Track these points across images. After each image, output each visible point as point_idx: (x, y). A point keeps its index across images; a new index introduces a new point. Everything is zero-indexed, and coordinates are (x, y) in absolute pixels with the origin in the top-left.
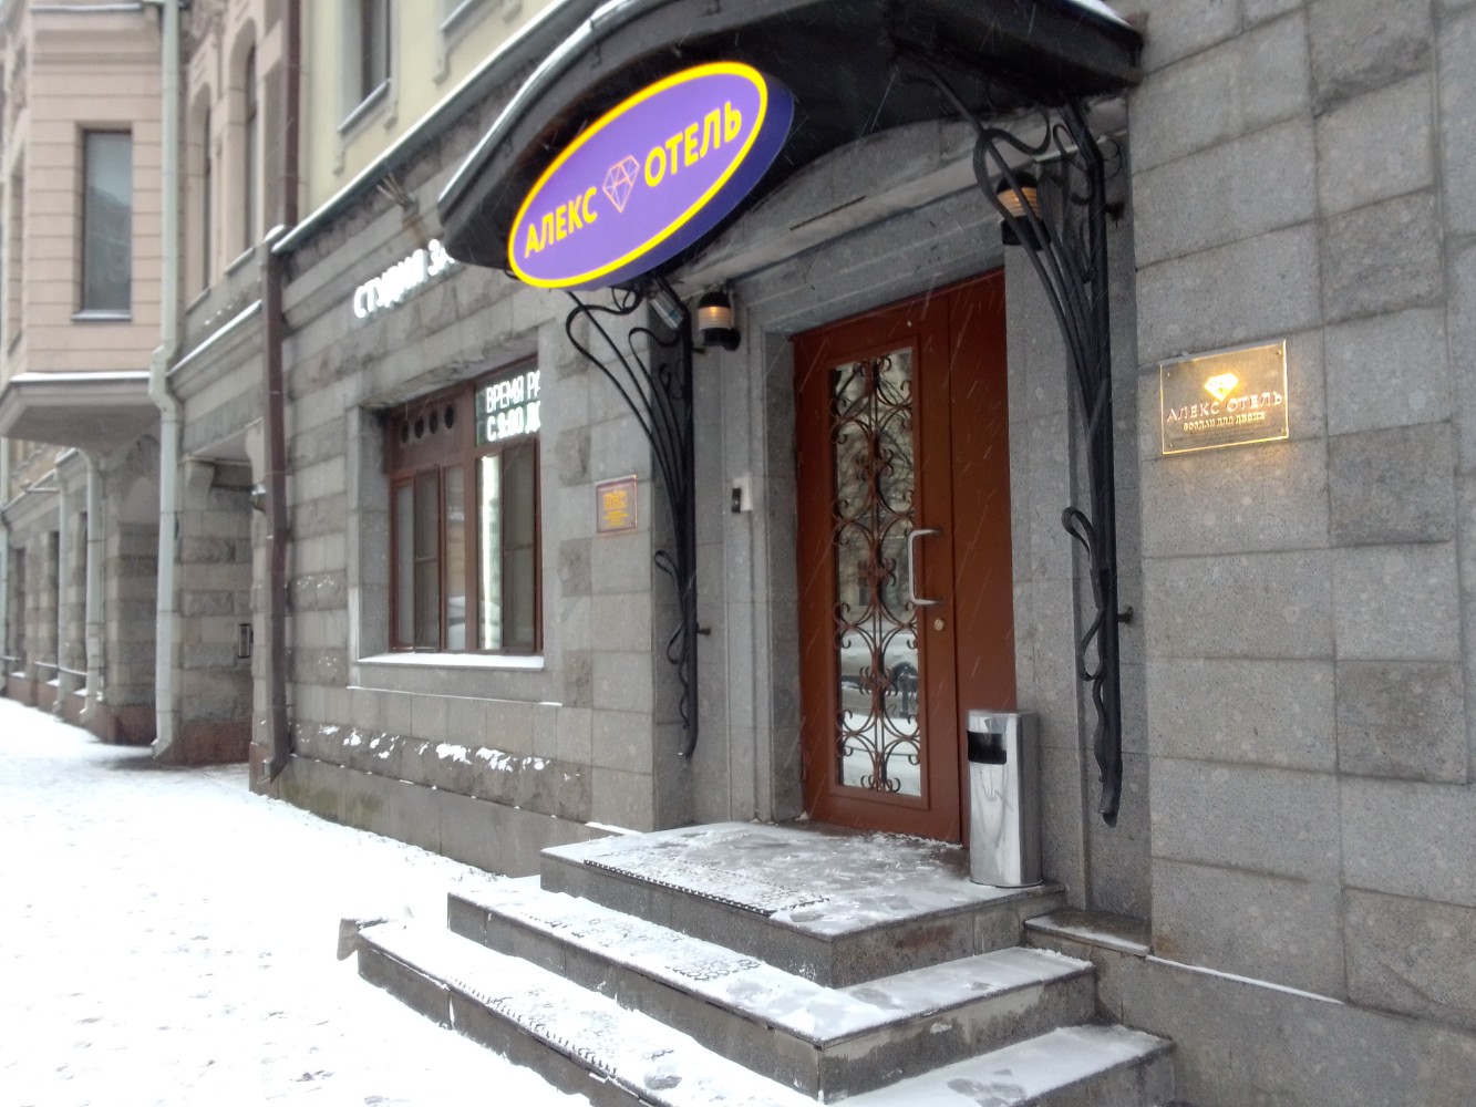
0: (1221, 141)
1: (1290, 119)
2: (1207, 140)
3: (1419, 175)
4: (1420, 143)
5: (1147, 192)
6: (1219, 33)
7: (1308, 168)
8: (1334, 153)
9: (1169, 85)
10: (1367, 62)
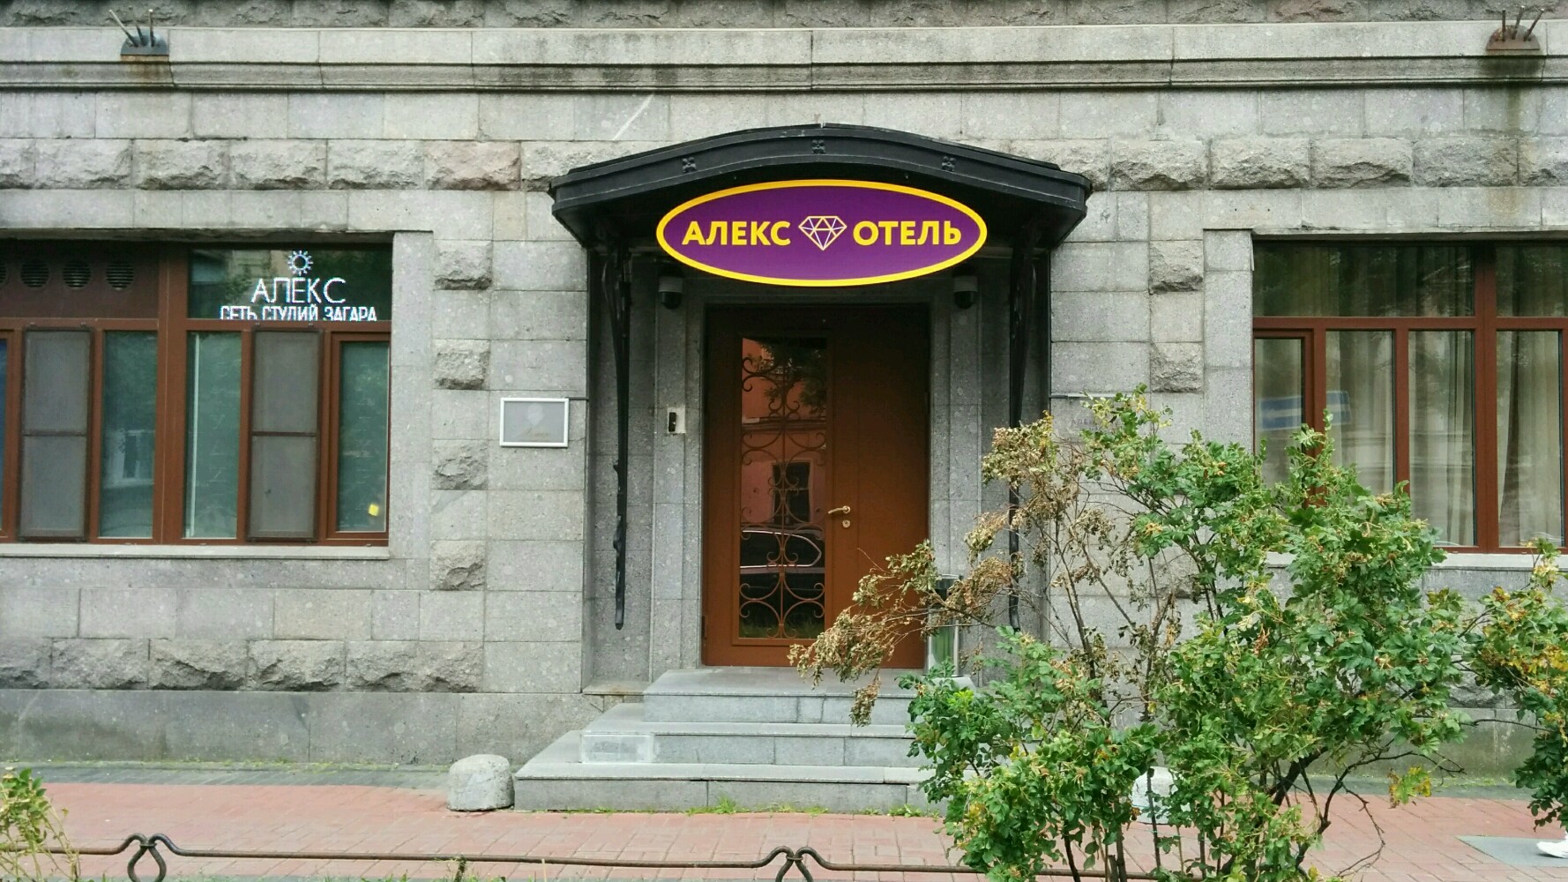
0: (1102, 290)
1: (1138, 291)
2: (1095, 288)
3: (1197, 336)
4: (1197, 320)
5: (1060, 303)
6: (1105, 237)
7: (1146, 317)
8: (1159, 315)
9: (1075, 253)
10: (1180, 280)
